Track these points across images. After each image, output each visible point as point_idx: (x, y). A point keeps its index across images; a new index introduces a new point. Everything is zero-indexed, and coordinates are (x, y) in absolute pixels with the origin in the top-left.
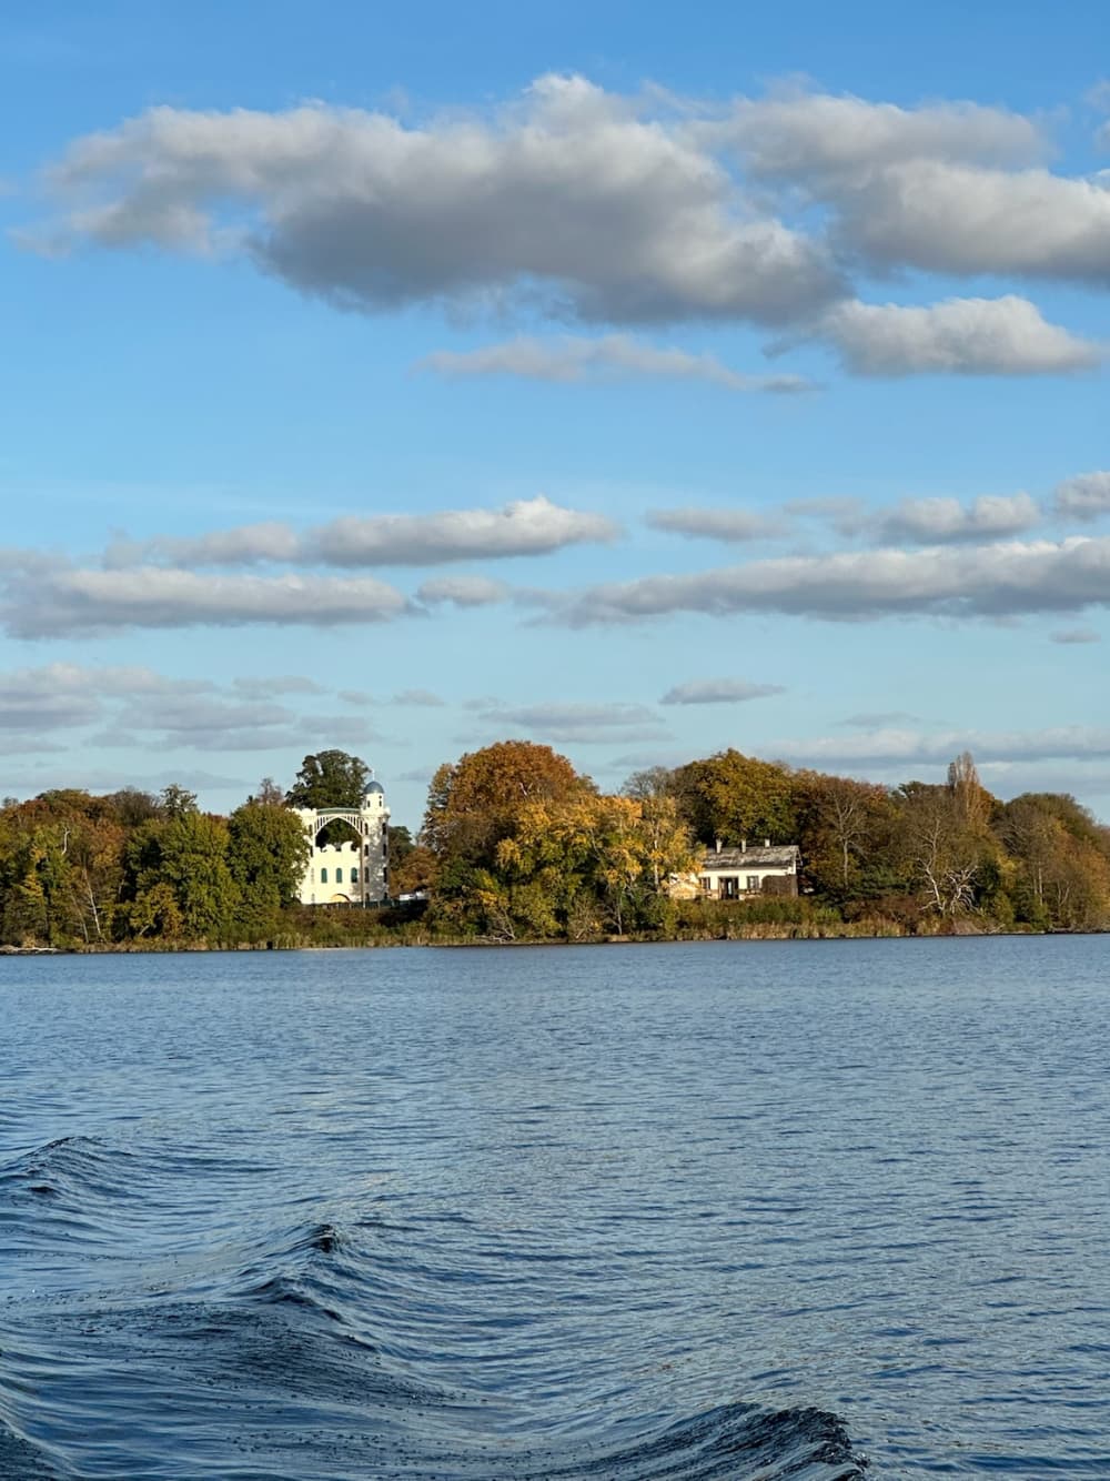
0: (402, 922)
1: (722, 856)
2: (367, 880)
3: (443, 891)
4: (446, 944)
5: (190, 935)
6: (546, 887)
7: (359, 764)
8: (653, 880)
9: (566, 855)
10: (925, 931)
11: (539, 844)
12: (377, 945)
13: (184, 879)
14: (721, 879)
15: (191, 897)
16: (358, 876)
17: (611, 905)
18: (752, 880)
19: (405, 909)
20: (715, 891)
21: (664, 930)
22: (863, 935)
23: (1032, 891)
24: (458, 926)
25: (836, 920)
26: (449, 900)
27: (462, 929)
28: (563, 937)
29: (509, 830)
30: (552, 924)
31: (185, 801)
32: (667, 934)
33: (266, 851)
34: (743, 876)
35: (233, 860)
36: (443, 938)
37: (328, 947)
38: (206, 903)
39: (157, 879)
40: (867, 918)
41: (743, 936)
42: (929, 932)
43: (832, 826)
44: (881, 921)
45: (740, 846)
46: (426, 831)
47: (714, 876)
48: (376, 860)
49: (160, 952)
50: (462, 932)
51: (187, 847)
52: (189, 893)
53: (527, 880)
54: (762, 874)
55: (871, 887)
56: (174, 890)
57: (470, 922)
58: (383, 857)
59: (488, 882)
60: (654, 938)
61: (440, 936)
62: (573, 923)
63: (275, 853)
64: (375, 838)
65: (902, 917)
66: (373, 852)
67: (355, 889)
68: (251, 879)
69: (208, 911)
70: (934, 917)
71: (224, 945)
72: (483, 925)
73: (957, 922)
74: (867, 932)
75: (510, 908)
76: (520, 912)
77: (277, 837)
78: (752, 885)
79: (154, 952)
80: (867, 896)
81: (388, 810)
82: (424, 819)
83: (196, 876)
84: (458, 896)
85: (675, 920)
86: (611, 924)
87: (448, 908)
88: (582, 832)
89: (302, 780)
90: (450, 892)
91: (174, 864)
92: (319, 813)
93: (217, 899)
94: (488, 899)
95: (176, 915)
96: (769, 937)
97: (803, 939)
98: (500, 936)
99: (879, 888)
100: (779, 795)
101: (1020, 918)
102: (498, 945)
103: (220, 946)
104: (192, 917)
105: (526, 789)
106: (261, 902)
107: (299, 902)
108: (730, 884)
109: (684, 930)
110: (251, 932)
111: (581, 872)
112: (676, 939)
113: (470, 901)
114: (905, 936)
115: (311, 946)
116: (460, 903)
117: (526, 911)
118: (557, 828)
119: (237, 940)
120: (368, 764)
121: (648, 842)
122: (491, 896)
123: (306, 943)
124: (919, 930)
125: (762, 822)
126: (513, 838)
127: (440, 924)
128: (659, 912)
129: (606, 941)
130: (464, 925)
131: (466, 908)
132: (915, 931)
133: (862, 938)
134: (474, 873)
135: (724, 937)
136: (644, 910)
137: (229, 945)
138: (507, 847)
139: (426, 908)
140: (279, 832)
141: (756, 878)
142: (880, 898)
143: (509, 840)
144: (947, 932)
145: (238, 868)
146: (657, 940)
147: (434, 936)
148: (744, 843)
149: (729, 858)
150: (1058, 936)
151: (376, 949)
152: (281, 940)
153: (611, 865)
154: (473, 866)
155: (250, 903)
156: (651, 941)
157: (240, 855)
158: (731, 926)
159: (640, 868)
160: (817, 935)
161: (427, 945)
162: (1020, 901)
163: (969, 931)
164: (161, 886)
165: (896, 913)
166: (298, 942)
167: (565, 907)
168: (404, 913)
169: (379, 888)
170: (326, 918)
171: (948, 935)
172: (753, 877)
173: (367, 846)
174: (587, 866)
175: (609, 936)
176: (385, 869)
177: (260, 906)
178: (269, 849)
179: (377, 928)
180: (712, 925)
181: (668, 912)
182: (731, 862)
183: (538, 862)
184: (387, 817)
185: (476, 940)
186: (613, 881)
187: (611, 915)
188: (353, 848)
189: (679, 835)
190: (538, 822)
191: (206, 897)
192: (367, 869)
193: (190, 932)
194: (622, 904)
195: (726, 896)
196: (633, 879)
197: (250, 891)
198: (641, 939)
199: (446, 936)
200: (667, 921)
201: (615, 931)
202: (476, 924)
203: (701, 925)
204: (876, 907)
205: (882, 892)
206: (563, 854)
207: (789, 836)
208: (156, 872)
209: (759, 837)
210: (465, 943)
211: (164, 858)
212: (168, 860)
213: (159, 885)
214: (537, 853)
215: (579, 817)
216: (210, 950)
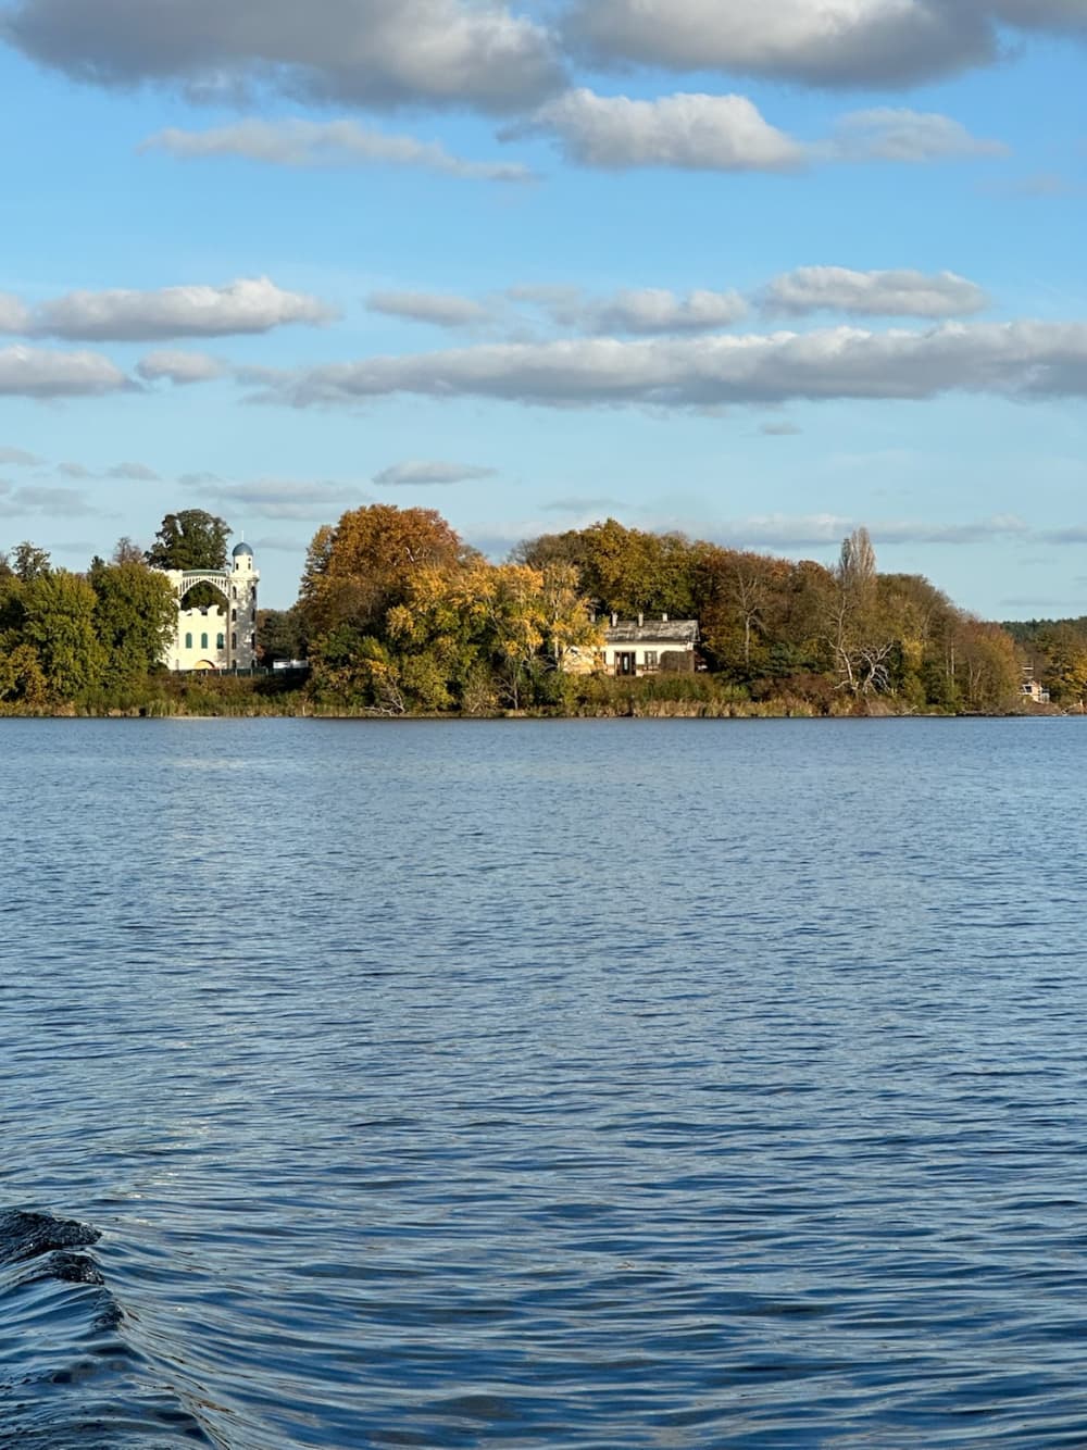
0: (283, 692)
1: (618, 629)
2: (234, 647)
3: (328, 659)
4: (331, 715)
5: (54, 700)
6: (439, 658)
7: (220, 525)
8: (553, 653)
9: (462, 625)
10: (837, 712)
11: (433, 613)
12: (257, 714)
13: (51, 641)
14: (617, 654)
15: (56, 660)
16: (225, 642)
17: (508, 679)
18: (650, 655)
19: (282, 678)
20: (611, 666)
21: (564, 706)
22: (776, 715)
23: (944, 672)
24: (344, 696)
25: (745, 700)
26: (335, 669)
27: (347, 700)
28: (457, 710)
29: (400, 596)
30: (446, 697)
31: (37, 560)
32: (568, 711)
33: (135, 613)
34: (640, 651)
35: (100, 622)
36: (328, 709)
37: (205, 715)
38: (72, 666)
39: (18, 640)
40: (778, 697)
41: (651, 713)
42: (841, 714)
43: (735, 601)
44: (791, 701)
45: (636, 619)
46: (303, 596)
47: (610, 651)
48: (244, 627)
49: (23, 717)
50: (348, 703)
51: (53, 608)
52: (55, 656)
53: (419, 649)
54: (660, 649)
55: (781, 665)
56: (38, 653)
57: (356, 693)
58: (251, 623)
59: (377, 651)
60: (554, 713)
61: (325, 706)
62: (468, 697)
63: (143, 615)
64: (244, 602)
65: (813, 696)
66: (241, 617)
67: (221, 655)
68: (118, 642)
69: (74, 675)
70: (847, 698)
71: (94, 712)
72: (370, 696)
73: (870, 702)
74: (780, 712)
75: (401, 680)
76: (411, 683)
77: (147, 599)
78: (649, 661)
79: (18, 717)
80: (776, 674)
81: (257, 574)
82: (302, 583)
83: (62, 638)
84: (344, 665)
85: (576, 695)
86: (506, 699)
87: (333, 677)
88: (479, 600)
89: (162, 541)
90: (335, 661)
91: (39, 625)
92: (184, 575)
93: (83, 662)
94: (377, 670)
95: (40, 679)
96: (677, 715)
97: (712, 718)
98: (388, 708)
99: (789, 666)
100: (677, 567)
101: (931, 701)
102: (388, 718)
103: (89, 712)
104: (57, 681)
105: (413, 554)
106: (127, 667)
107: (166, 667)
108: (626, 659)
109: (585, 705)
110: (121, 699)
111: (476, 642)
112: (577, 715)
113: (357, 670)
114: (817, 717)
115: (187, 714)
116: (346, 672)
117: (418, 683)
118: (453, 596)
119: (107, 707)
120: (230, 525)
121: (548, 610)
122: (381, 666)
123: (181, 711)
124: (831, 711)
125: (659, 595)
126: (406, 606)
127: (324, 694)
128: (558, 687)
129: (502, 716)
130: (350, 696)
131: (353, 677)
132: (827, 711)
133: (774, 717)
134: (362, 642)
135: (630, 714)
136: (543, 684)
137: (98, 711)
138: (400, 616)
139: (310, 678)
140: (148, 594)
141: (654, 653)
142: (789, 676)
143: (402, 607)
144: (860, 713)
145: (104, 631)
146: (557, 715)
147: (318, 706)
148: (641, 616)
149: (626, 632)
150: (969, 718)
151: (257, 718)
152: (156, 706)
153: (509, 637)
154: (361, 634)
155: (116, 668)
156: (550, 716)
157: (107, 617)
158: (637, 703)
159: (541, 641)
160: (727, 714)
161: (312, 716)
162: (931, 683)
163: (881, 712)
164: (24, 647)
165: (807, 693)
166: (172, 710)
167: (459, 680)
168: (282, 682)
169: (246, 655)
170: (197, 685)
171: (860, 716)
172: (651, 652)
173: (234, 611)
174: (484, 636)
175: (505, 710)
176: (253, 635)
177: (127, 671)
178: (137, 611)
179: (255, 697)
180: (616, 702)
181: (567, 687)
182: (628, 636)
183: (431, 631)
184: (257, 580)
185: (362, 712)
186: (513, 653)
187: (507, 689)
188: (220, 613)
189: (580, 606)
190: (433, 589)
191: (72, 660)
192: (234, 634)
193: (57, 697)
194: (520, 678)
195: (621, 671)
196: (532, 651)
197: (116, 655)
198: (539, 715)
199: (331, 707)
200: (566, 698)
201: (511, 706)
202: (363, 694)
203: (605, 702)
204: (787, 687)
205: (793, 671)
206: (459, 623)
207: (686, 611)
208: (18, 633)
209: (655, 611)
210: (351, 715)
211: (26, 619)
212: (32, 620)
213: (22, 647)
214: (432, 621)
215: (478, 584)
216: (79, 716)
